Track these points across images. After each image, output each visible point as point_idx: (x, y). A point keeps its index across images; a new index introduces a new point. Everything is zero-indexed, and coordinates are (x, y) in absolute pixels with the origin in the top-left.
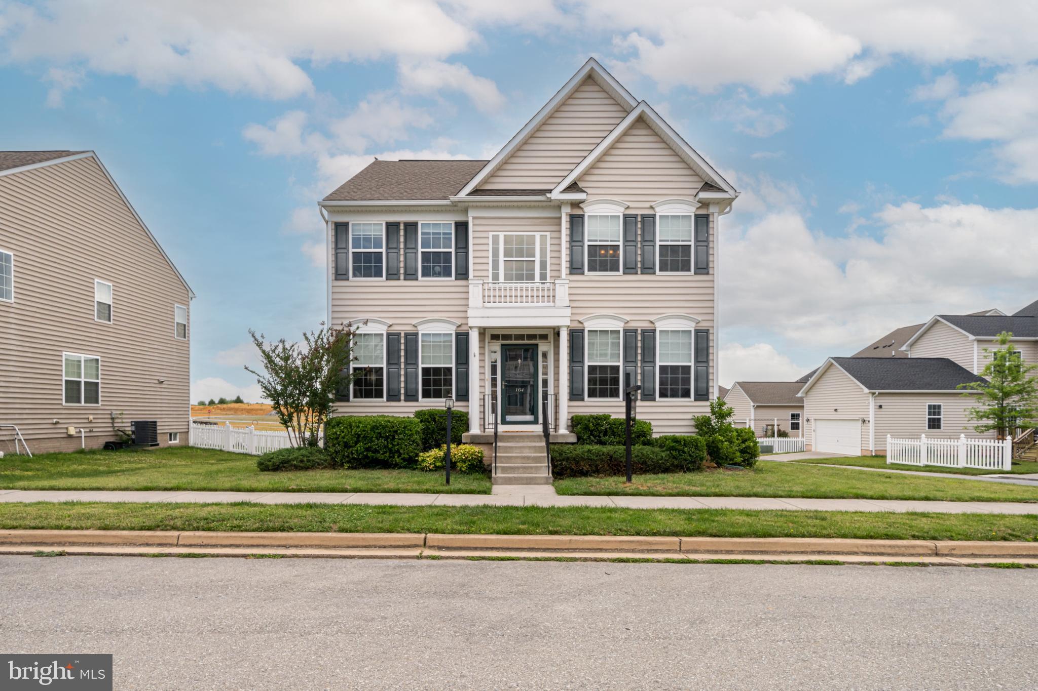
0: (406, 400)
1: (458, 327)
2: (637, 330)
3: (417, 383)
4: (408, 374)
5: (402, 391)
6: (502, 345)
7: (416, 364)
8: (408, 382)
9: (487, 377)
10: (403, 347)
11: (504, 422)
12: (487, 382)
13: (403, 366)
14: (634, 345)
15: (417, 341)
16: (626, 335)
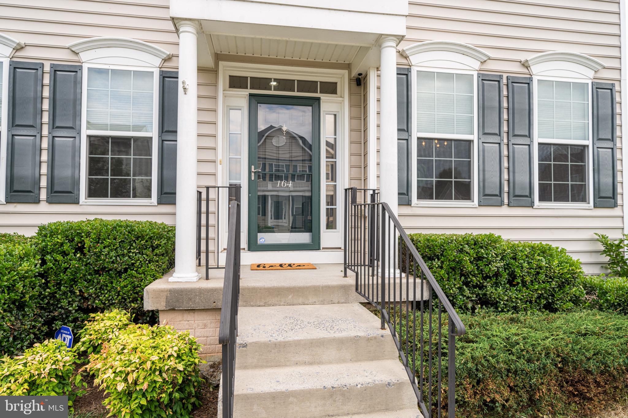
0: (50, 201)
1: (165, 60)
2: (501, 77)
3: (76, 166)
4: (57, 148)
5: (44, 182)
6: (251, 95)
7: (75, 128)
8: (56, 163)
9: (220, 157)
10: (46, 93)
11: (253, 246)
12: (220, 167)
13: (45, 131)
14: (497, 105)
15: (77, 83)
16: (483, 84)
